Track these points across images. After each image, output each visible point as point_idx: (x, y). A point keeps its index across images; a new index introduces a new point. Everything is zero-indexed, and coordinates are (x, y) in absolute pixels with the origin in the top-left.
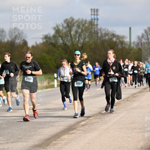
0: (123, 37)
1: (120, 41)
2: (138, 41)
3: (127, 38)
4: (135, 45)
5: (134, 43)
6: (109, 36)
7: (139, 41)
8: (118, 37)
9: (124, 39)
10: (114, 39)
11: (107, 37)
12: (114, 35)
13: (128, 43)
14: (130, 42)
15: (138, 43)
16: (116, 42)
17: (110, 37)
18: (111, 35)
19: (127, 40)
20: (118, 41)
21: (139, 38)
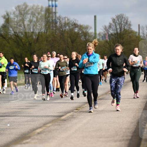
0: (87, 28)
1: (83, 32)
2: (104, 32)
3: (91, 28)
4: (101, 37)
5: (99, 34)
6: (69, 27)
7: (106, 32)
8: (81, 27)
9: (88, 30)
10: (76, 30)
11: (67, 27)
12: (75, 25)
13: (93, 34)
14: (95, 33)
15: (105, 35)
16: (78, 33)
17: (71, 27)
18: (72, 25)
19: (91, 31)
20: (80, 32)
21: (105, 28)
